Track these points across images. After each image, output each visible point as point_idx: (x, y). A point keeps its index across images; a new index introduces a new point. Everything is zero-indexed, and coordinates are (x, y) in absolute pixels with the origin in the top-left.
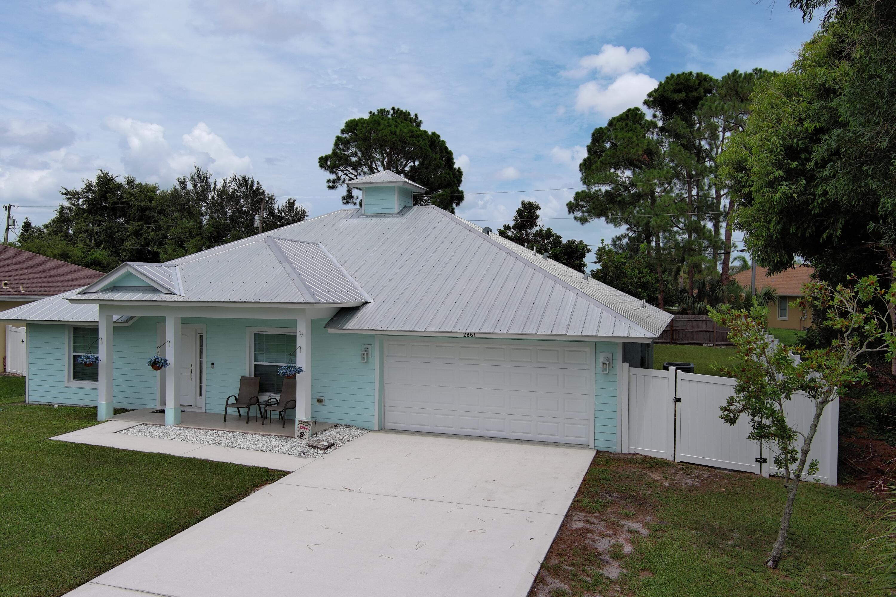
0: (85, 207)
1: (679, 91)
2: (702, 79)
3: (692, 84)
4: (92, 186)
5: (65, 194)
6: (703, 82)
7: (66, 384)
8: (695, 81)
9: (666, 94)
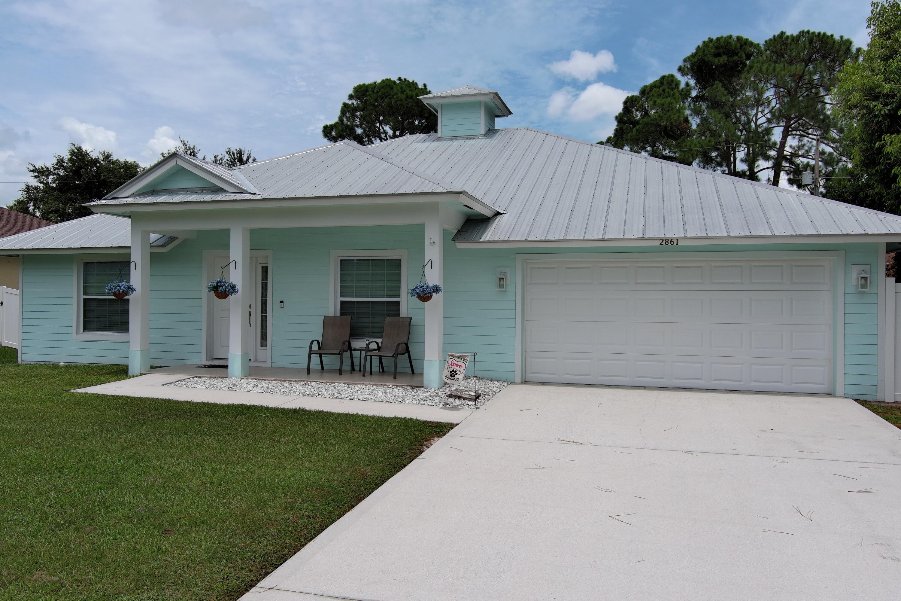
0: (54, 185)
1: (718, 55)
2: (743, 43)
3: (733, 48)
4: (64, 162)
5: (33, 171)
6: (744, 46)
7: (75, 336)
8: (736, 45)
9: (706, 58)
